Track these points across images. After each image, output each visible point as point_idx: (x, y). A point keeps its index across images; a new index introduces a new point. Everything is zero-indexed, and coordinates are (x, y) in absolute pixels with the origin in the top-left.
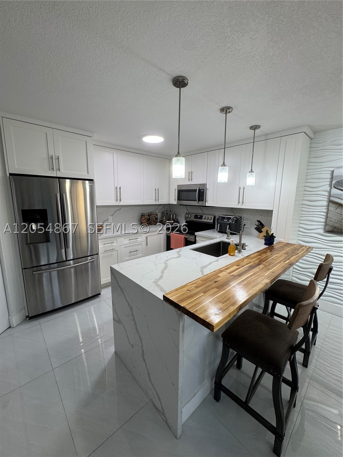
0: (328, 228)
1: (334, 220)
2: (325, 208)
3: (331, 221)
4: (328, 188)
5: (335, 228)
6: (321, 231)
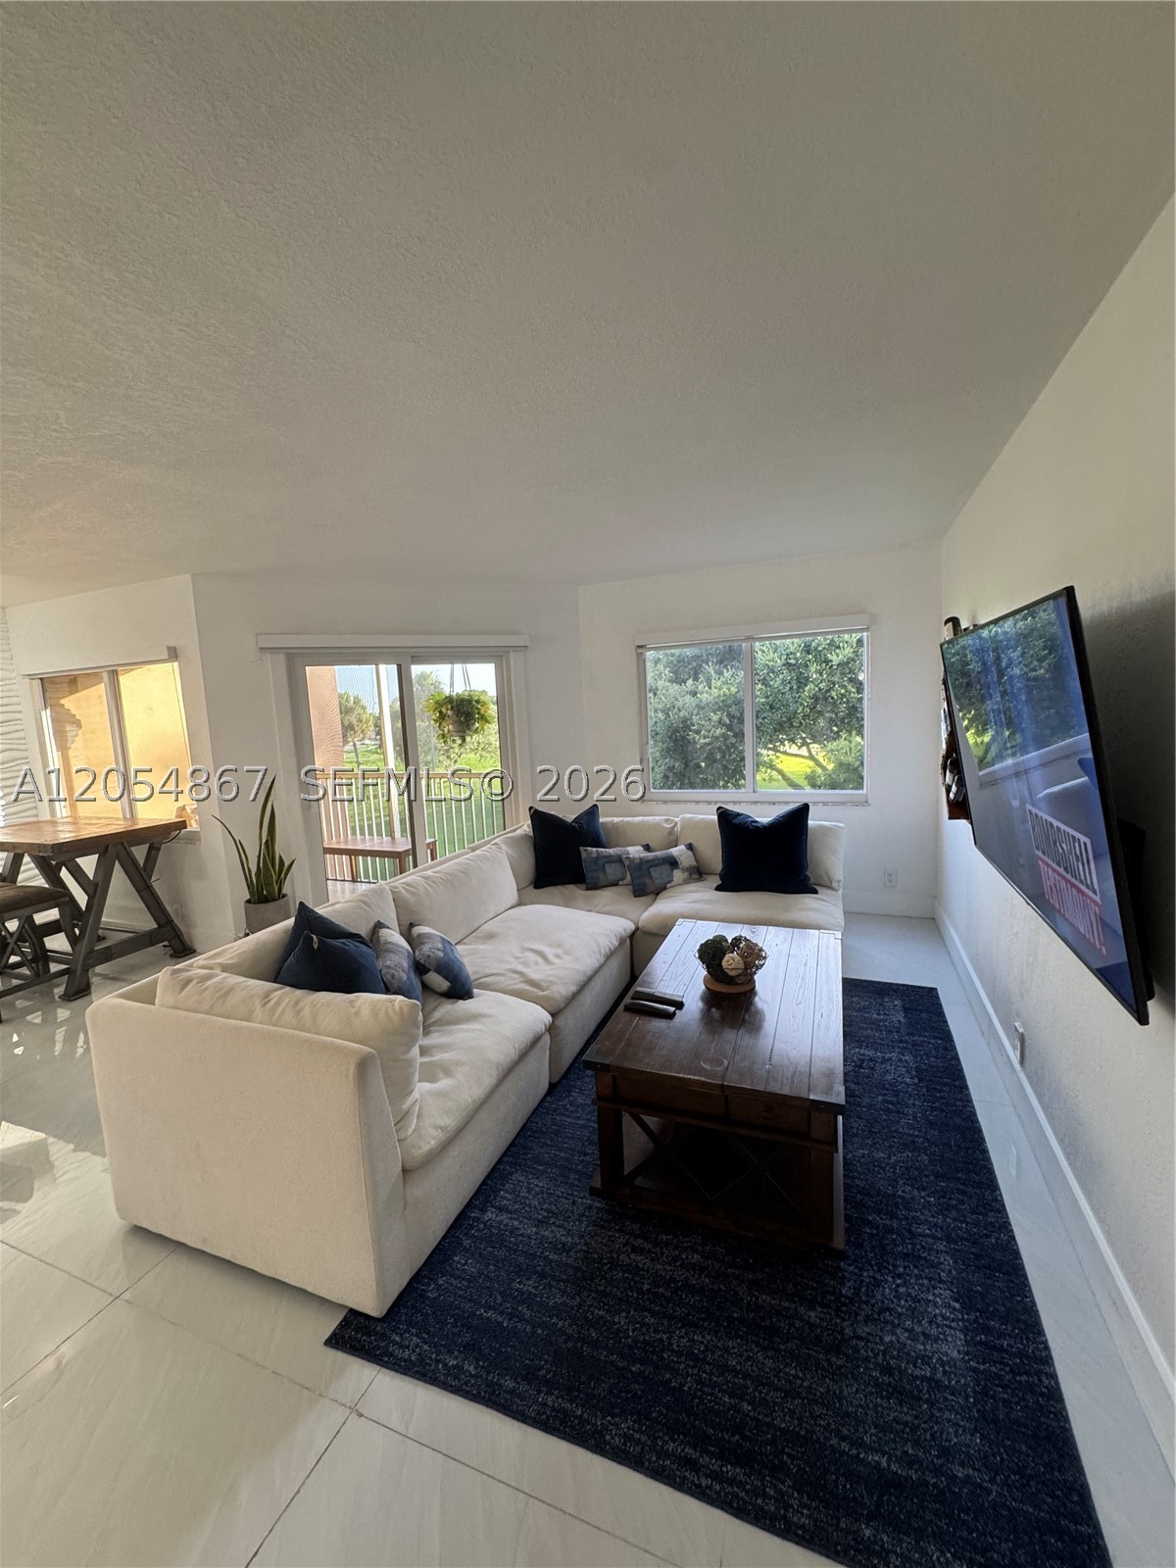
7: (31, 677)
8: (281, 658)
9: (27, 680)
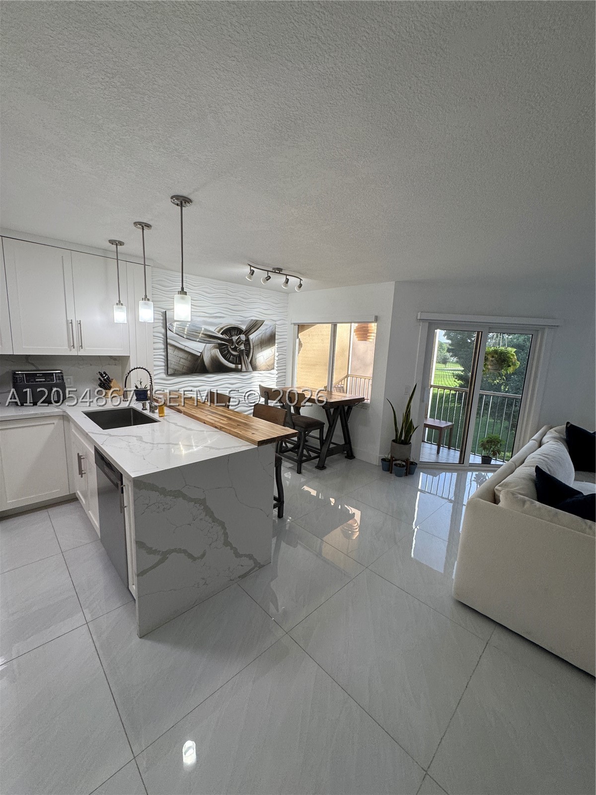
0: (170, 371)
1: (173, 363)
2: (162, 350)
3: (171, 364)
4: (163, 331)
5: (175, 370)
6: (164, 376)
7: (295, 324)
8: (427, 324)
9: (293, 325)
